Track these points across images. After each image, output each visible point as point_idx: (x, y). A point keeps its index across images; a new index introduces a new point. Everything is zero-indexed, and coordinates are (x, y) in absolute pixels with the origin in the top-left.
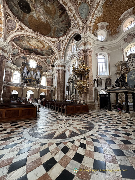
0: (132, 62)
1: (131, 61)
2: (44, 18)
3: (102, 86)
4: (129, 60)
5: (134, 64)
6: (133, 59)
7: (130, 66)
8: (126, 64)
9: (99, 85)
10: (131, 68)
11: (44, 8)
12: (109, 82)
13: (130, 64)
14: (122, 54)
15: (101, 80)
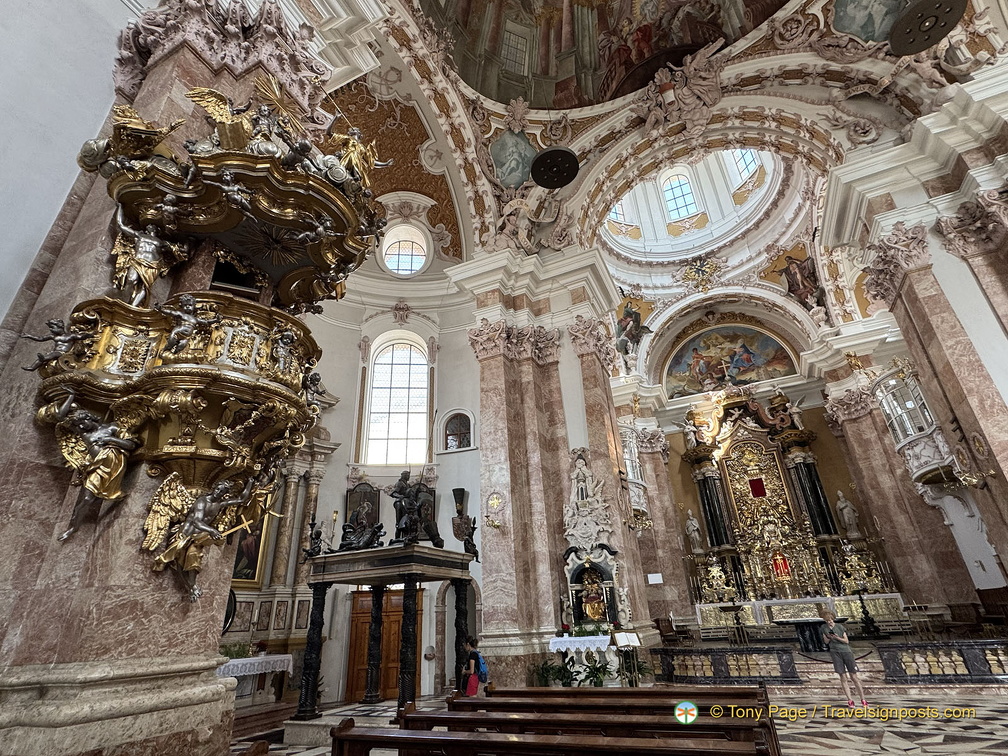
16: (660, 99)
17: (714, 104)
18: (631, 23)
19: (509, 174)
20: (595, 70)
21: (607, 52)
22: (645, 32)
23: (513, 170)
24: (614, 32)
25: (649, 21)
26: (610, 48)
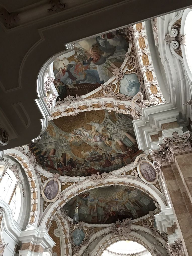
2: (83, 134)
11: (91, 146)
16: (117, 228)
17: (130, 233)
18: (110, 210)
19: (77, 241)
20: (102, 216)
21: (105, 213)
22: (114, 212)
23: (78, 240)
24: (107, 211)
25: (115, 211)
26: (106, 213)
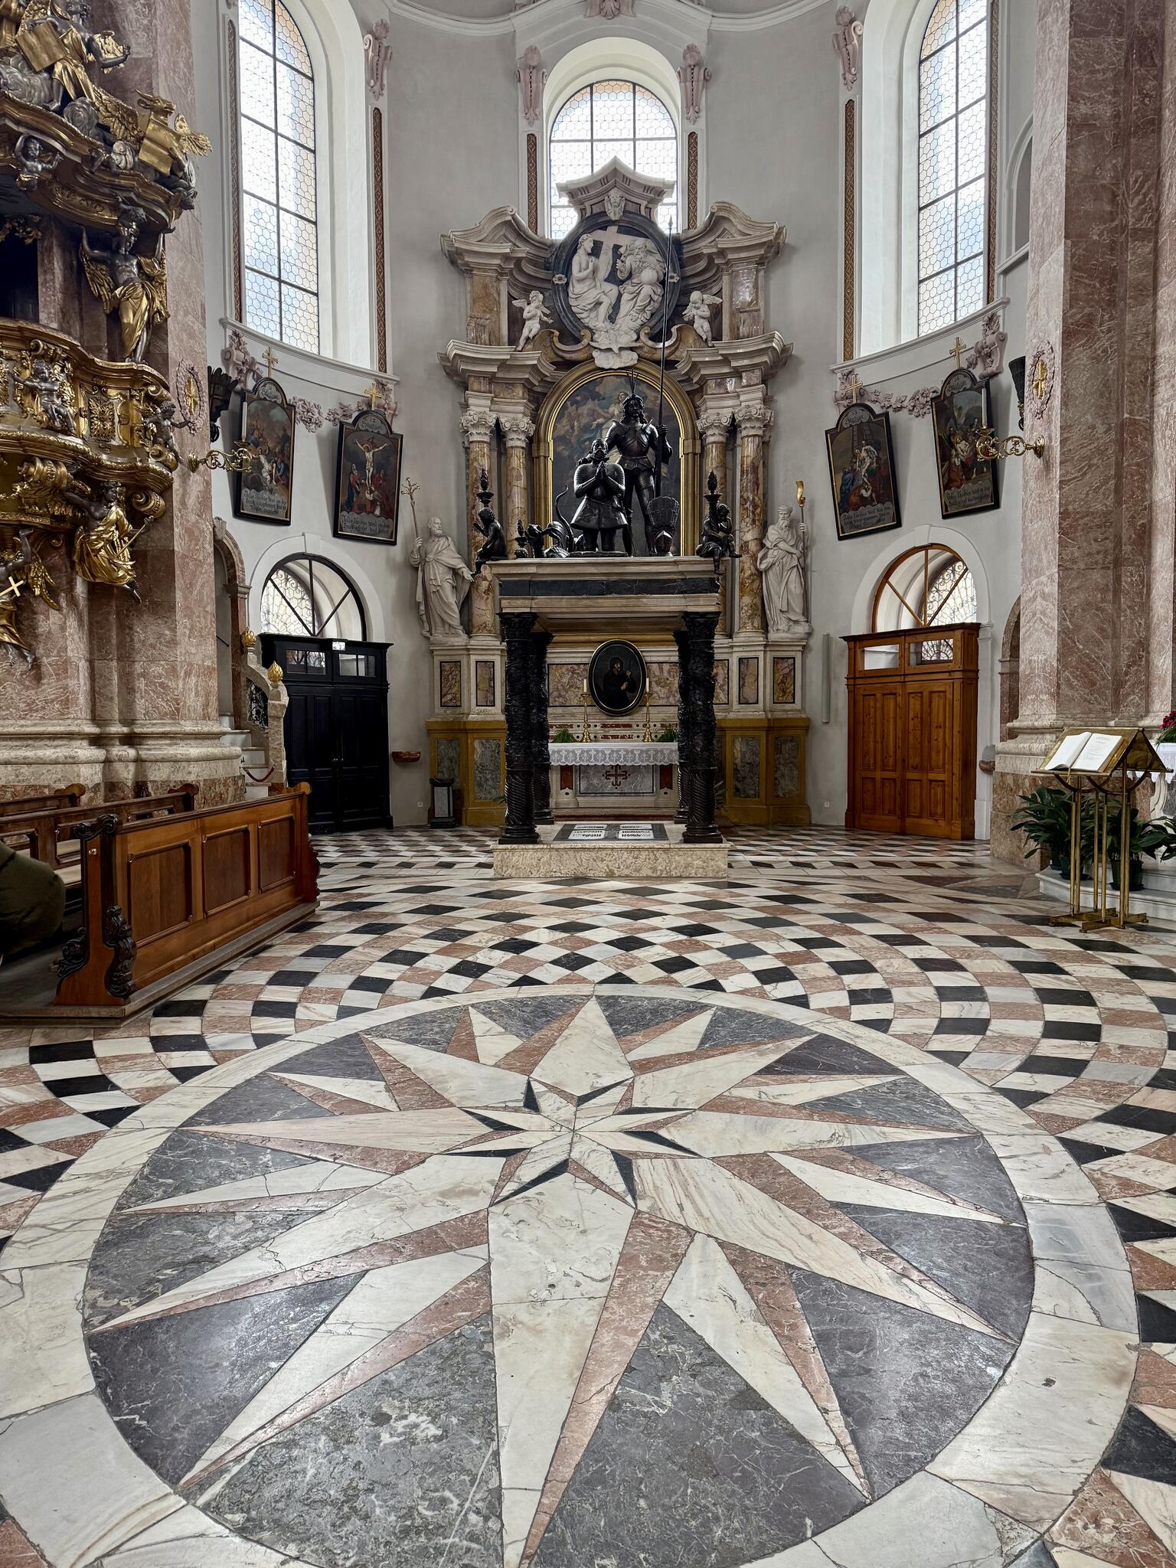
0: (613, 278)
1: (605, 261)
3: (288, 513)
4: (587, 243)
5: (625, 307)
6: (625, 240)
7: (597, 321)
8: (558, 279)
9: (257, 485)
10: (602, 341)
12: (370, 471)
13: (592, 296)
14: (524, 128)
15: (278, 414)
